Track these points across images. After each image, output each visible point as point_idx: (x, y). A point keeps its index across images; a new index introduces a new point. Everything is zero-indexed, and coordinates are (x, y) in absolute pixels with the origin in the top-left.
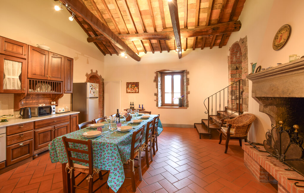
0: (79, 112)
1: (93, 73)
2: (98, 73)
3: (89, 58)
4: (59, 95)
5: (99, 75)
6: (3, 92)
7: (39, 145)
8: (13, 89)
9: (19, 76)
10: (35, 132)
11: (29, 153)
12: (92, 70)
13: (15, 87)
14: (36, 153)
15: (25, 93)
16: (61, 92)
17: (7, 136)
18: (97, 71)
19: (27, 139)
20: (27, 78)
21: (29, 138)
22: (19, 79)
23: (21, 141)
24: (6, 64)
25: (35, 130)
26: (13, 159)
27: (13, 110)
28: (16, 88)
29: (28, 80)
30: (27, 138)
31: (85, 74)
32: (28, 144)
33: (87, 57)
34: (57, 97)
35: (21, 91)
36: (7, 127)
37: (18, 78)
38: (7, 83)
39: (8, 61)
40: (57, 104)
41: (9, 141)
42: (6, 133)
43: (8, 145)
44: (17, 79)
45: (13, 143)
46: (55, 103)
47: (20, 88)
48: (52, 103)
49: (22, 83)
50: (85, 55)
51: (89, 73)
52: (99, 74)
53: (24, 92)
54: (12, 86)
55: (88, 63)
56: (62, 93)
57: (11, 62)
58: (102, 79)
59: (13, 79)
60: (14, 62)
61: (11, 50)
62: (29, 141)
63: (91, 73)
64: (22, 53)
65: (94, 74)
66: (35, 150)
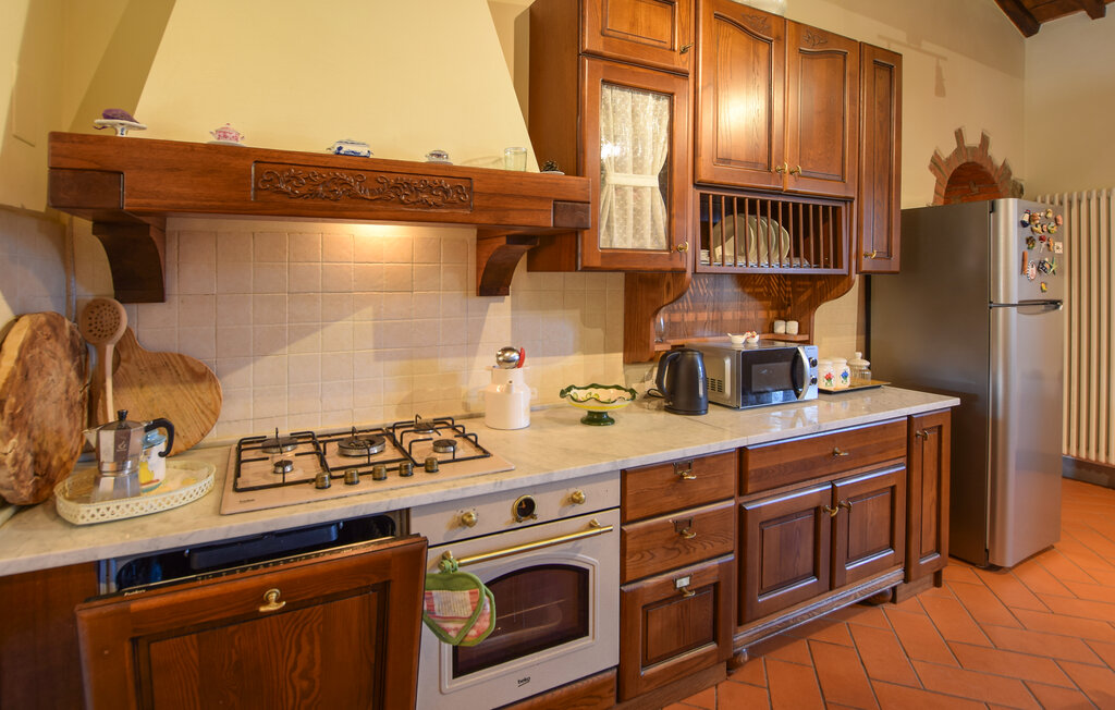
0: (956, 401)
1: (966, 149)
2: (989, 154)
3: (945, 59)
4: (819, 284)
5: (999, 162)
6: (597, 263)
7: (761, 595)
8: (636, 246)
9: (659, 176)
10: (741, 511)
11: (715, 639)
12: (959, 135)
13: (642, 237)
14: (743, 637)
15: (684, 271)
16: (837, 265)
17: (624, 522)
18: (985, 140)
19: (710, 550)
20: (694, 184)
21: (719, 548)
22: (660, 188)
23: (684, 559)
24: (607, 108)
25: (743, 499)
26: (647, 663)
27: (621, 355)
28: (649, 244)
29: (698, 192)
30: (709, 547)
31: (928, 162)
32: (712, 582)
33: (939, 57)
34: (804, 298)
35: (671, 258)
36: (624, 473)
37: (656, 183)
38: (615, 215)
39: (617, 92)
40: (806, 337)
41: (633, 554)
42: (622, 507)
43: (628, 578)
44: (652, 188)
45: (648, 573)
46: (793, 327)
47: (663, 243)
48: (780, 328)
49: (674, 211)
50: (926, 46)
51: (948, 149)
52: (997, 154)
53: (679, 265)
54: (630, 231)
55: (940, 91)
56: (844, 271)
57: (628, 94)
58: (1015, 183)
59: (636, 189)
60: (640, 97)
61: (625, 28)
62: (715, 562)
63: (956, 152)
64: (673, 41)
65: (970, 159)
66: (740, 622)
